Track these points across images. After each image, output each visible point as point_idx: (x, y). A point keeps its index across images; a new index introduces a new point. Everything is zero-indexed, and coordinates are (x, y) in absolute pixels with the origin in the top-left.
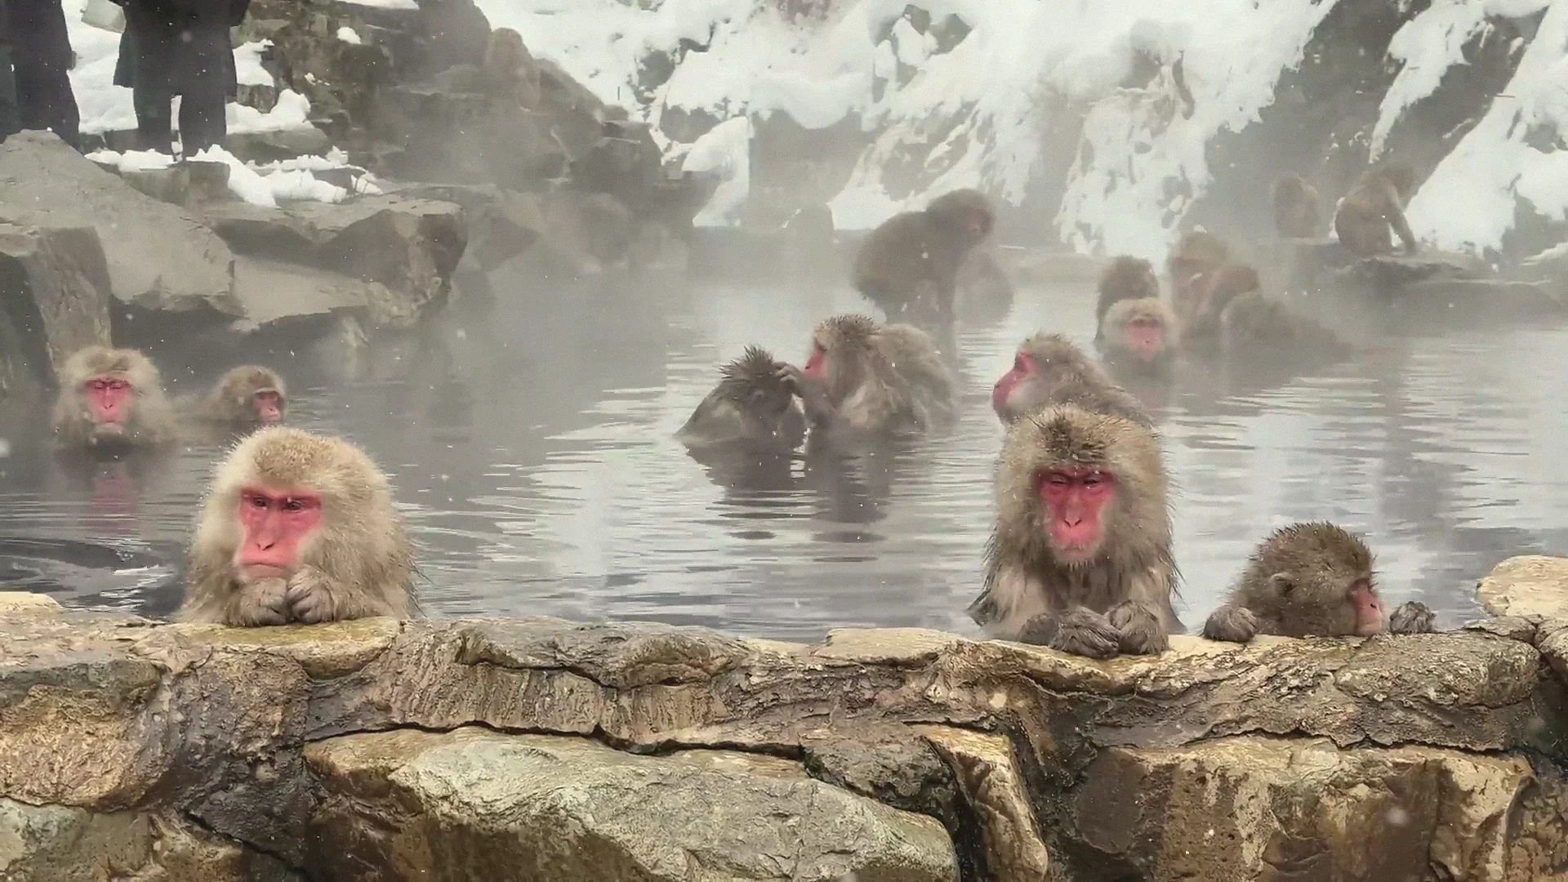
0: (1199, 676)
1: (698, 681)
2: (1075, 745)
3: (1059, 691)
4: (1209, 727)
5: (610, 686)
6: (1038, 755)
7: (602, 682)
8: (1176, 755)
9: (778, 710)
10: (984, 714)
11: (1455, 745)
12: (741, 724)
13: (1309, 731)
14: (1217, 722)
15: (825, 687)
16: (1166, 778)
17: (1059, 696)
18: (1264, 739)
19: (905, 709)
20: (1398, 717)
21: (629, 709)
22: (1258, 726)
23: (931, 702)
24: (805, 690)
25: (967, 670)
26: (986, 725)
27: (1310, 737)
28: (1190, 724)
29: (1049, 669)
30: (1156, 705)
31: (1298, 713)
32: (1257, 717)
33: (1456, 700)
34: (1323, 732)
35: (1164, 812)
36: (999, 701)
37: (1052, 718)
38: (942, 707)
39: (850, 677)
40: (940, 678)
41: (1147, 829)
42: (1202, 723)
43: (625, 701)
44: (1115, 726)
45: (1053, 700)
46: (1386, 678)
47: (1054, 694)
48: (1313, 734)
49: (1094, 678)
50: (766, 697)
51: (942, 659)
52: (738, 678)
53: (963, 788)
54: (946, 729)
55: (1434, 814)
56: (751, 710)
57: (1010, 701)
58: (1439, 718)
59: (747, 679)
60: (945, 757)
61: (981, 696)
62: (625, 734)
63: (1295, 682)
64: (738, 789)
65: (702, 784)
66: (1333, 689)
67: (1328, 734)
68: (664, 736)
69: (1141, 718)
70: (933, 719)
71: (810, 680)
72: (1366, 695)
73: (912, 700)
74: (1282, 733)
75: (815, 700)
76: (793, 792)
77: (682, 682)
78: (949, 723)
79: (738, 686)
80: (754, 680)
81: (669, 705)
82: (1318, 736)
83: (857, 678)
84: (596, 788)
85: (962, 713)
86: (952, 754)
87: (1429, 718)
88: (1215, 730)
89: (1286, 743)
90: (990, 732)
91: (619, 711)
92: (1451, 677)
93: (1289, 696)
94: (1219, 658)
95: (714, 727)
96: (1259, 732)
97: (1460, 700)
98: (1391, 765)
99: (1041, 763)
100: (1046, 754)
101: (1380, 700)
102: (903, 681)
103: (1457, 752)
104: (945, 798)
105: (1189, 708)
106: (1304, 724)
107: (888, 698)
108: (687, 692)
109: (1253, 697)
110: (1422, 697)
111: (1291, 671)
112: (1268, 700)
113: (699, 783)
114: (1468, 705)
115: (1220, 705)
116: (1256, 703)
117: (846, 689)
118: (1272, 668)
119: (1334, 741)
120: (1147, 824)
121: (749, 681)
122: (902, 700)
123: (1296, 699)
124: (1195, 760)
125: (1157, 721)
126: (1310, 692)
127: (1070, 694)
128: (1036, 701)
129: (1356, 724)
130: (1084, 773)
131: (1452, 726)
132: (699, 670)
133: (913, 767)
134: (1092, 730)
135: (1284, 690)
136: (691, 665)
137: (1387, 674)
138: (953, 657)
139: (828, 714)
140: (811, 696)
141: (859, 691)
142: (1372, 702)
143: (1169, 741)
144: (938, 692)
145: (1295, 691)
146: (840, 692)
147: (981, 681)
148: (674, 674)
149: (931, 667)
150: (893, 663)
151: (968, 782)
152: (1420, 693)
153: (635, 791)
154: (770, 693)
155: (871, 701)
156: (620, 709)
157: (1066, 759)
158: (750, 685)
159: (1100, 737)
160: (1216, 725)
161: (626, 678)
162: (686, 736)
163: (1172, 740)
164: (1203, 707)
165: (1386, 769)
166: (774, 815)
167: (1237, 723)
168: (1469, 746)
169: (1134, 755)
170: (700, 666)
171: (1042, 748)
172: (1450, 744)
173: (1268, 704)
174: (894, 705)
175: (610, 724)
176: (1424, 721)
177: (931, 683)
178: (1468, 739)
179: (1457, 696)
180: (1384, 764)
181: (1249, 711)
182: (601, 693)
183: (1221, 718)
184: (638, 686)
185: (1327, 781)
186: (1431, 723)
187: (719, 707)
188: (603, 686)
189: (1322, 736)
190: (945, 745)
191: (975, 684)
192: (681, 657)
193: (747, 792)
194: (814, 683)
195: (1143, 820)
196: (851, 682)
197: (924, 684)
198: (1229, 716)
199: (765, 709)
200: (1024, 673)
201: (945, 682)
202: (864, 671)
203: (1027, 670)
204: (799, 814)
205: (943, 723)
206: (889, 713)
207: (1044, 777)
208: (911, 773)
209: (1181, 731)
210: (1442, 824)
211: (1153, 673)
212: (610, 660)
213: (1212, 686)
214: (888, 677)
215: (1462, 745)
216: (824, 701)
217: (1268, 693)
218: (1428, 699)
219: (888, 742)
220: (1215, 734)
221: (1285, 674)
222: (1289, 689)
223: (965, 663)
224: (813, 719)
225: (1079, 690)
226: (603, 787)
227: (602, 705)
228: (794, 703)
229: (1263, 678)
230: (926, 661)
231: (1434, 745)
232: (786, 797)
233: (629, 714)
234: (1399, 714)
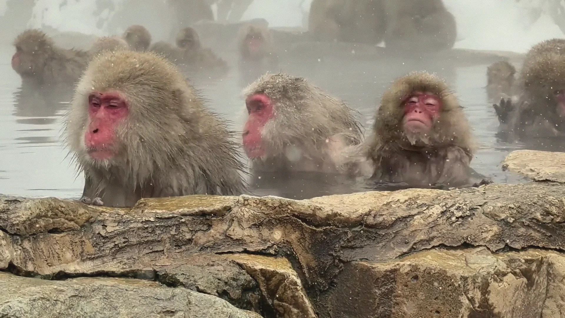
0: (401, 213)
1: (73, 230)
2: (328, 261)
3: (317, 226)
4: (411, 245)
5: (16, 234)
6: (305, 270)
7: (9, 231)
8: (397, 263)
9: (128, 249)
10: (269, 244)
11: (554, 247)
12: (105, 259)
13: (473, 244)
14: (415, 241)
15: (158, 232)
16: (392, 279)
17: (318, 230)
18: (445, 251)
19: (214, 244)
20: (522, 232)
21: (30, 250)
22: (441, 242)
23: (232, 239)
24: (145, 235)
25: (255, 216)
26: (272, 251)
27: (473, 247)
28: (398, 244)
29: (311, 212)
30: (376, 233)
31: (464, 232)
32: (440, 237)
33: (553, 220)
34: (481, 243)
35: (391, 300)
36: (278, 235)
37: (313, 245)
38: (240, 241)
39: (174, 225)
40: (235, 223)
41: (381, 313)
42: (406, 243)
43: (27, 245)
44: (353, 248)
45: (314, 232)
46: (513, 208)
47: (314, 228)
48: (475, 245)
49: (338, 217)
50: (119, 241)
51: (235, 210)
52: (98, 228)
53: (265, 293)
54: (245, 256)
55: (544, 291)
56: (111, 249)
57: (285, 234)
58: (544, 231)
59: (104, 228)
60: (252, 272)
61: (265, 232)
62: (30, 268)
63: (460, 214)
64: (132, 297)
65: (107, 295)
66: (483, 217)
67: (484, 244)
68: (57, 269)
69: (368, 242)
70: (234, 250)
71: (147, 228)
72: (503, 220)
73: (217, 238)
74: (456, 246)
75: (153, 241)
76: (173, 296)
77: (63, 231)
78: (246, 252)
79: (99, 234)
80: (109, 229)
81: (57, 247)
82: (479, 246)
83: (178, 226)
84: (34, 300)
85: (254, 244)
86: (256, 270)
87: (538, 231)
88: (414, 247)
89: (459, 252)
90: (275, 256)
91: (24, 252)
92: (548, 205)
93: (458, 223)
94: (407, 202)
95: (88, 262)
96: (442, 246)
97: (555, 220)
98: (523, 261)
99: (307, 275)
100: (310, 268)
101: (511, 222)
102: (210, 226)
103: (555, 252)
104: (255, 300)
105: (396, 233)
106: (469, 239)
107: (202, 238)
108: (67, 238)
109: (434, 225)
110: (533, 218)
111: (454, 207)
112: (444, 226)
113: (105, 294)
114: (559, 223)
115: (416, 230)
116: (437, 228)
117: (173, 233)
118: (443, 206)
119: (489, 249)
120: (381, 310)
121: (106, 230)
122: (211, 239)
123: (462, 224)
124: (410, 265)
125: (378, 243)
126: (470, 219)
127: (324, 228)
128: (303, 234)
129: (499, 238)
130: (335, 280)
131: (551, 236)
132: (72, 223)
133: (234, 279)
134: (339, 251)
135: (454, 219)
136: (67, 219)
137: (512, 206)
138: (243, 208)
139: (163, 251)
140: (150, 238)
141: (181, 233)
142: (507, 223)
143: (388, 255)
144: (237, 232)
145: (460, 219)
146: (169, 236)
147: (264, 222)
148: (57, 226)
149: (228, 216)
150: (203, 214)
151: (268, 289)
152: (532, 216)
153: (61, 302)
154: (121, 237)
155: (190, 241)
156: (24, 250)
157: (323, 272)
158: (107, 232)
159: (345, 255)
160: (415, 244)
161: (25, 228)
162: (71, 268)
163: (391, 254)
164: (405, 232)
165: (521, 264)
166: (164, 312)
167: (427, 241)
168: (561, 248)
169: (369, 265)
170: (72, 220)
171: (307, 265)
172: (552, 247)
173: (445, 228)
174: (207, 242)
175: (19, 261)
176: (537, 233)
177: (230, 226)
178: (560, 244)
179: (552, 217)
180: (520, 260)
181: (434, 233)
182: (9, 240)
183: (417, 239)
184: (34, 234)
185: (493, 272)
186: (540, 235)
187: (89, 248)
188: (10, 234)
189: (481, 246)
190: (250, 265)
191: (261, 224)
192: (60, 214)
193: (140, 298)
194: (150, 230)
195: (378, 307)
196: (175, 228)
197: (225, 227)
198: (423, 237)
199: (120, 248)
200: (294, 215)
201: (240, 225)
202: (183, 220)
203: (296, 213)
204: (182, 311)
205: (242, 252)
206: (203, 248)
207: (308, 284)
208: (234, 284)
209: (394, 249)
210: (549, 298)
211: (372, 212)
212: (12, 216)
213: (408, 220)
214: (200, 224)
215: (558, 248)
216: (159, 241)
217: (445, 221)
218: (538, 220)
219: (213, 265)
220: (415, 249)
221: (452, 209)
222: (457, 218)
223: (252, 212)
224: (153, 254)
225: (330, 225)
226: (39, 299)
227: (12, 247)
228: (140, 244)
229: (439, 212)
230: (225, 212)
231: (544, 248)
232: (169, 299)
233: (32, 253)
234: (522, 230)
